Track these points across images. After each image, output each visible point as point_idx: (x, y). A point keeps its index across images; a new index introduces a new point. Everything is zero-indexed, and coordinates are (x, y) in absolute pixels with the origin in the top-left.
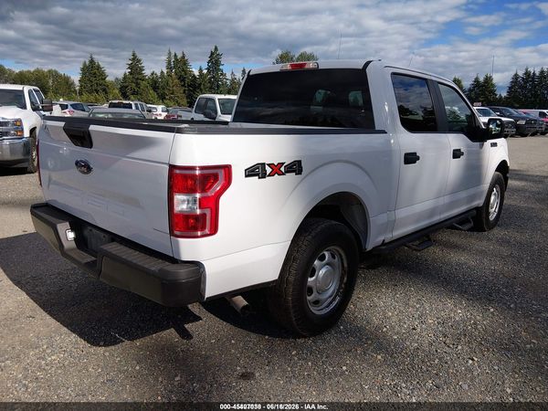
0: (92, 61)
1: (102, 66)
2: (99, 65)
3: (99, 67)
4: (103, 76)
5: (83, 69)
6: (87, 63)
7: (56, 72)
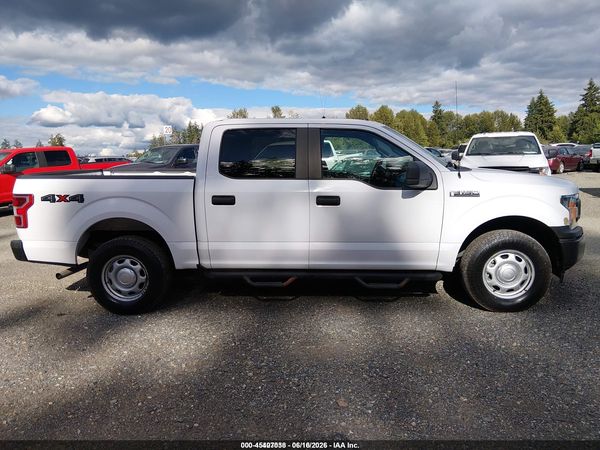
0: (541, 97)
1: (550, 101)
2: (547, 101)
3: (547, 103)
4: (550, 111)
5: (530, 107)
6: (536, 99)
7: (502, 112)
